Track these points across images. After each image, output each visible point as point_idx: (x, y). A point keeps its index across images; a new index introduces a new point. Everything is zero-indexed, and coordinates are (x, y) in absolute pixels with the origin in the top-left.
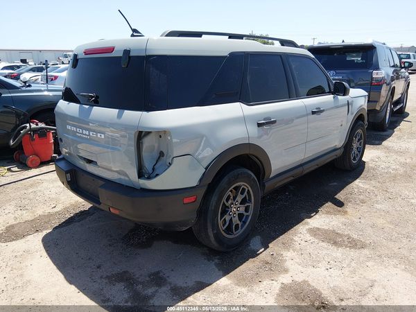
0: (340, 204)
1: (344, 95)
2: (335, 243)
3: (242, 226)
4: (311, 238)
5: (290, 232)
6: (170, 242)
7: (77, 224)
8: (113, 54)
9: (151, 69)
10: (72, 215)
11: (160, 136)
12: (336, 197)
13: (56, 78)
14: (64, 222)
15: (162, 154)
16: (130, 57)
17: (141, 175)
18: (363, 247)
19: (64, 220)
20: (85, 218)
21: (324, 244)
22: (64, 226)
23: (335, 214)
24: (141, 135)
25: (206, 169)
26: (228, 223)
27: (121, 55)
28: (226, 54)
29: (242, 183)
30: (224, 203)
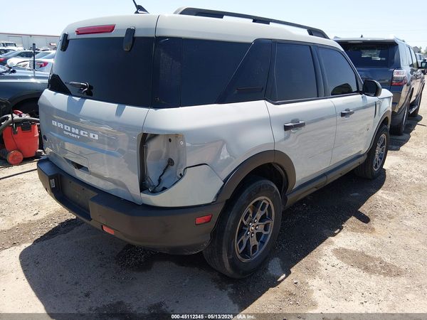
0: (365, 219)
1: (375, 96)
2: (367, 269)
3: (260, 248)
4: (339, 261)
5: (314, 253)
6: (174, 264)
7: (62, 236)
8: (113, 35)
9: (162, 55)
10: (57, 225)
11: (170, 140)
12: (360, 210)
13: (46, 64)
14: (47, 234)
15: (171, 162)
16: (134, 38)
17: (143, 188)
18: (399, 274)
19: (47, 231)
20: (72, 229)
21: (354, 270)
22: (47, 239)
23: (361, 232)
24: (146, 138)
25: (225, 181)
26: (244, 245)
27: (124, 36)
28: (251, 40)
29: (263, 198)
30: (242, 222)
